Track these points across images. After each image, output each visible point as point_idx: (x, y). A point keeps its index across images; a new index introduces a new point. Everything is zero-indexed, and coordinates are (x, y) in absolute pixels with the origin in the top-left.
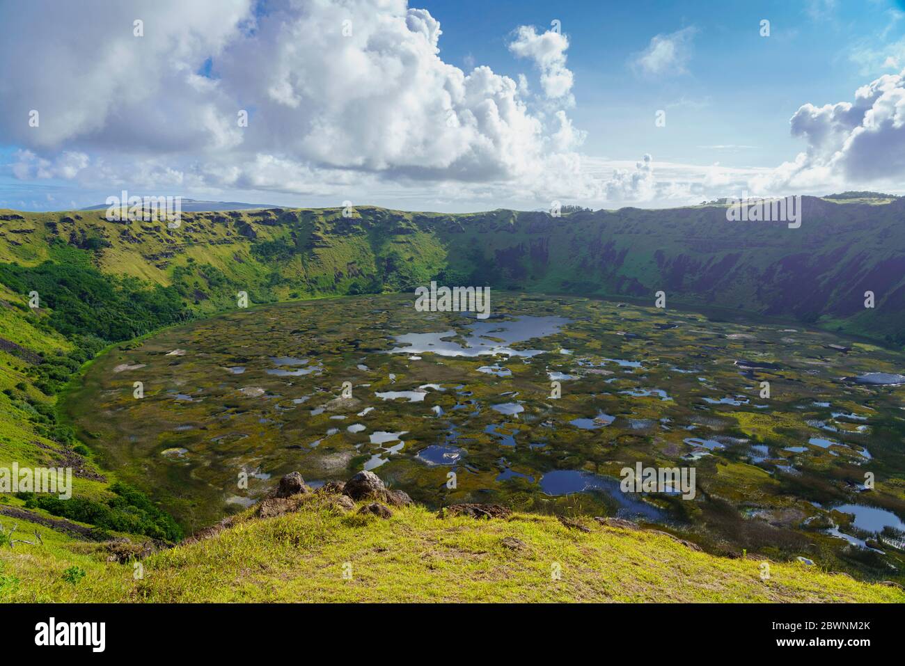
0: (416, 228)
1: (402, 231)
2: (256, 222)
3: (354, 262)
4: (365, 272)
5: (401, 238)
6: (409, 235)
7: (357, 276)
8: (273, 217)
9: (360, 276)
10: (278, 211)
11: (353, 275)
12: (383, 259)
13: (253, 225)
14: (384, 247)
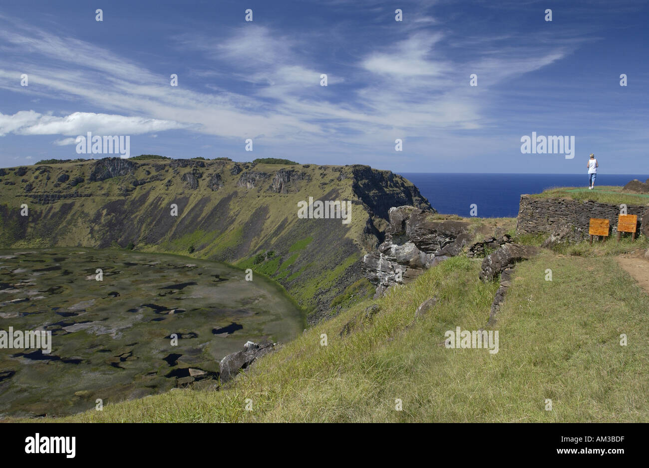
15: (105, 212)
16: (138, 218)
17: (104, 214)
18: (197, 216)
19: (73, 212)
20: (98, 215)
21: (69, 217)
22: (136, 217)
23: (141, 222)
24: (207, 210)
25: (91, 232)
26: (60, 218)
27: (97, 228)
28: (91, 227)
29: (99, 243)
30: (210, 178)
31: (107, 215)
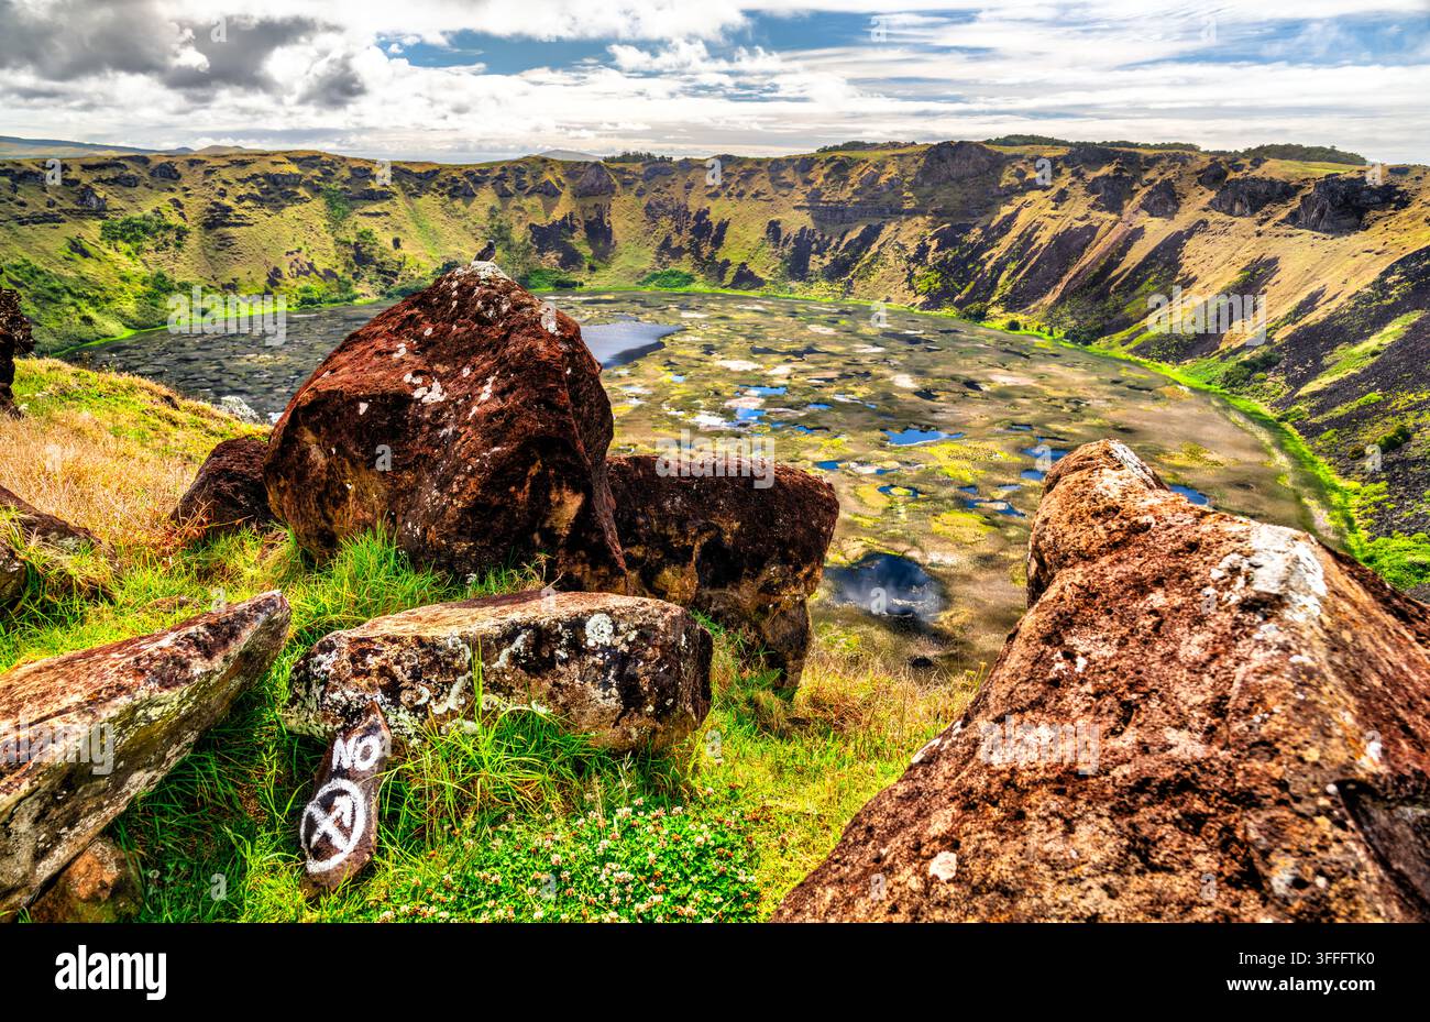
0: (394, 189)
1: (373, 196)
2: (99, 181)
3: (299, 251)
4: (320, 266)
5: (375, 208)
6: (388, 202)
7: (307, 273)
8: (132, 170)
9: (313, 274)
10: (142, 160)
11: (299, 272)
12: (346, 244)
13: (94, 186)
14: (348, 224)
15: (934, 244)
16: (994, 259)
17: (934, 247)
18: (1112, 264)
19: (880, 241)
20: (923, 250)
21: (874, 248)
22: (990, 257)
23: (999, 267)
24: (1136, 255)
25: (909, 280)
26: (859, 250)
27: (918, 272)
28: (909, 268)
29: (921, 299)
30: (1150, 188)
31: (937, 250)
